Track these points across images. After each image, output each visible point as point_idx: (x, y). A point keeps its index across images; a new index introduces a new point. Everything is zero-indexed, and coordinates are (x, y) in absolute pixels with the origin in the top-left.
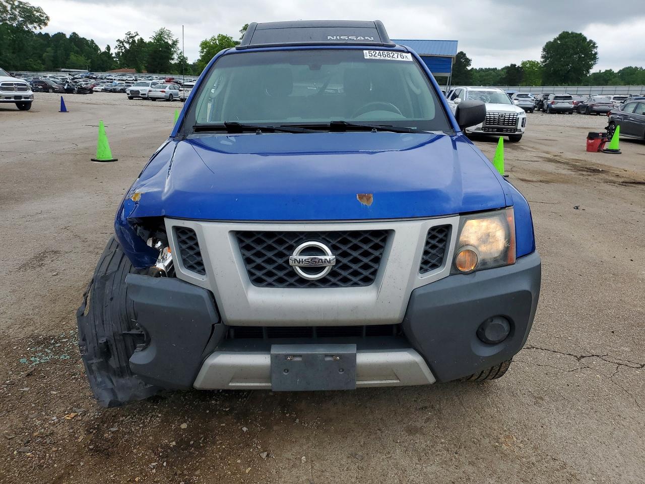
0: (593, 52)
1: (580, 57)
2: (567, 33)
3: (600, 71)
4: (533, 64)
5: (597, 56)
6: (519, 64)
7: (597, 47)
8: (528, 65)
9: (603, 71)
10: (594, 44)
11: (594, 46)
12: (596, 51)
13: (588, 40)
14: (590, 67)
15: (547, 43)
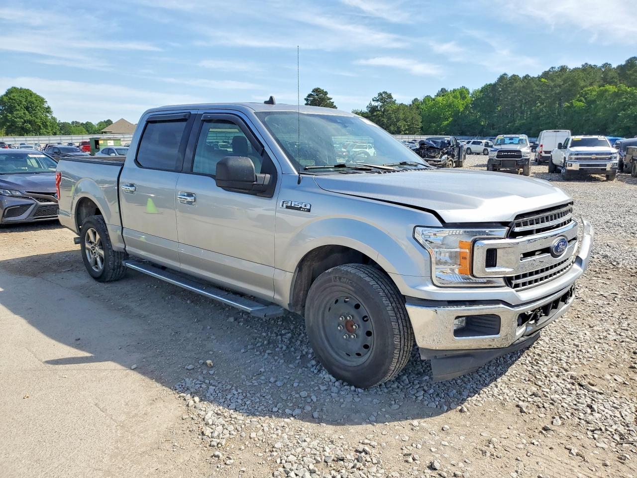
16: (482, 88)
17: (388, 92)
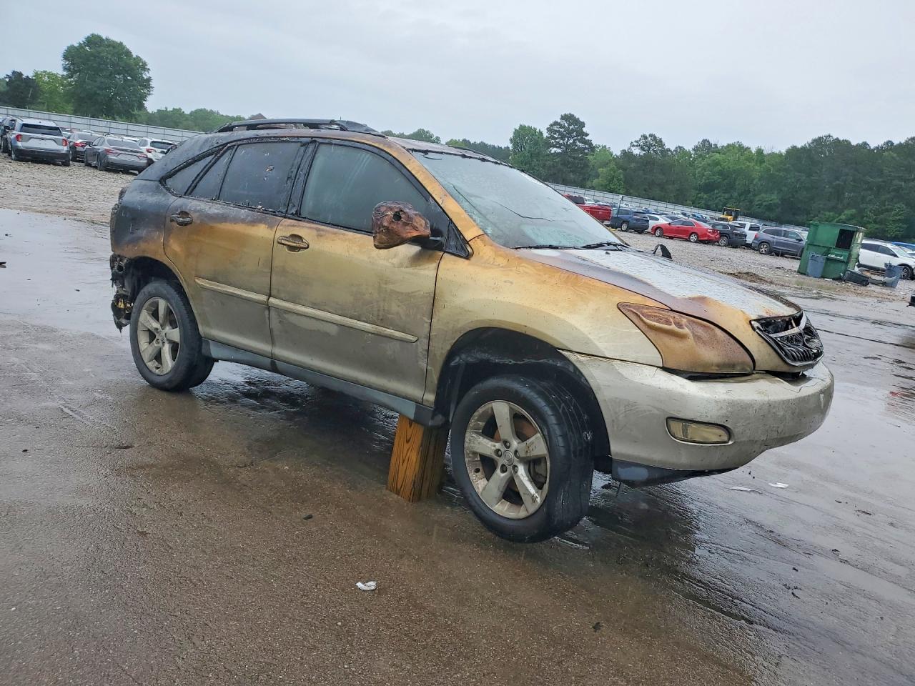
0: (144, 76)
1: (125, 80)
2: (99, 37)
3: (166, 108)
4: (52, 76)
5: (153, 84)
6: (28, 73)
7: (149, 69)
8: (46, 79)
9: (170, 109)
10: (145, 64)
11: (144, 67)
12: (148, 75)
13: (134, 56)
14: (143, 97)
15: (68, 47)
16: (788, 152)
17: (658, 136)
